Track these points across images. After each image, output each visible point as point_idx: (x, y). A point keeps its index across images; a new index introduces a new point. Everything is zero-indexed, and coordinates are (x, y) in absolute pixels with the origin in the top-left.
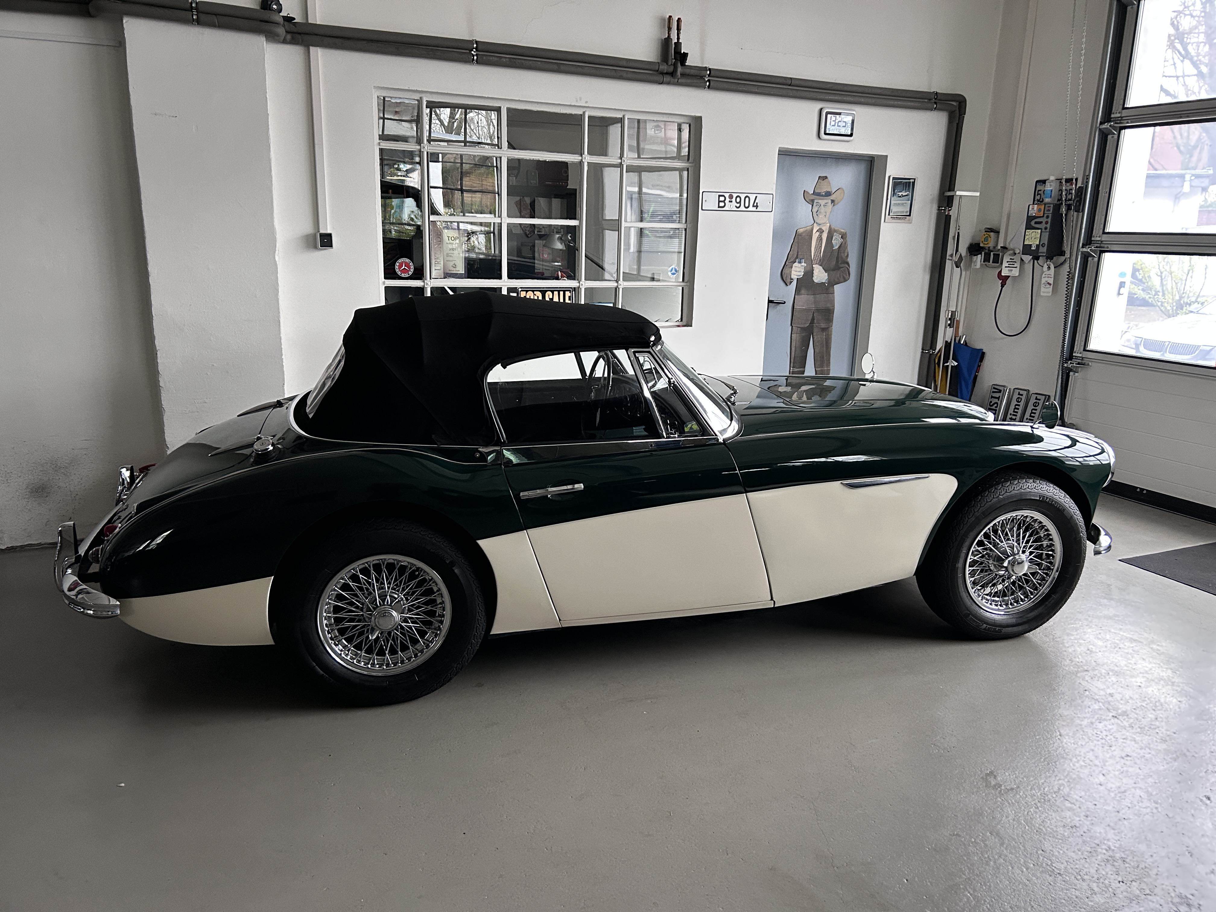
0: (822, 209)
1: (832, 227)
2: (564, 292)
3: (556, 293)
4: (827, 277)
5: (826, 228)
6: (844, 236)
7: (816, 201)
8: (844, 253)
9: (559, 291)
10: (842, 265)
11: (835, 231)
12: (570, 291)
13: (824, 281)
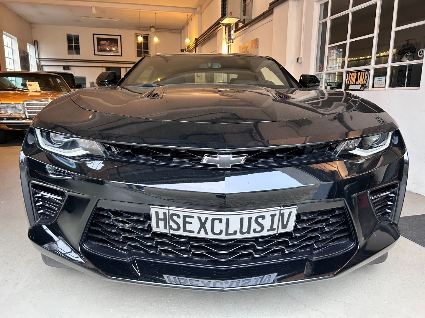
2: (365, 71)
3: (362, 72)
9: (363, 72)
12: (367, 71)
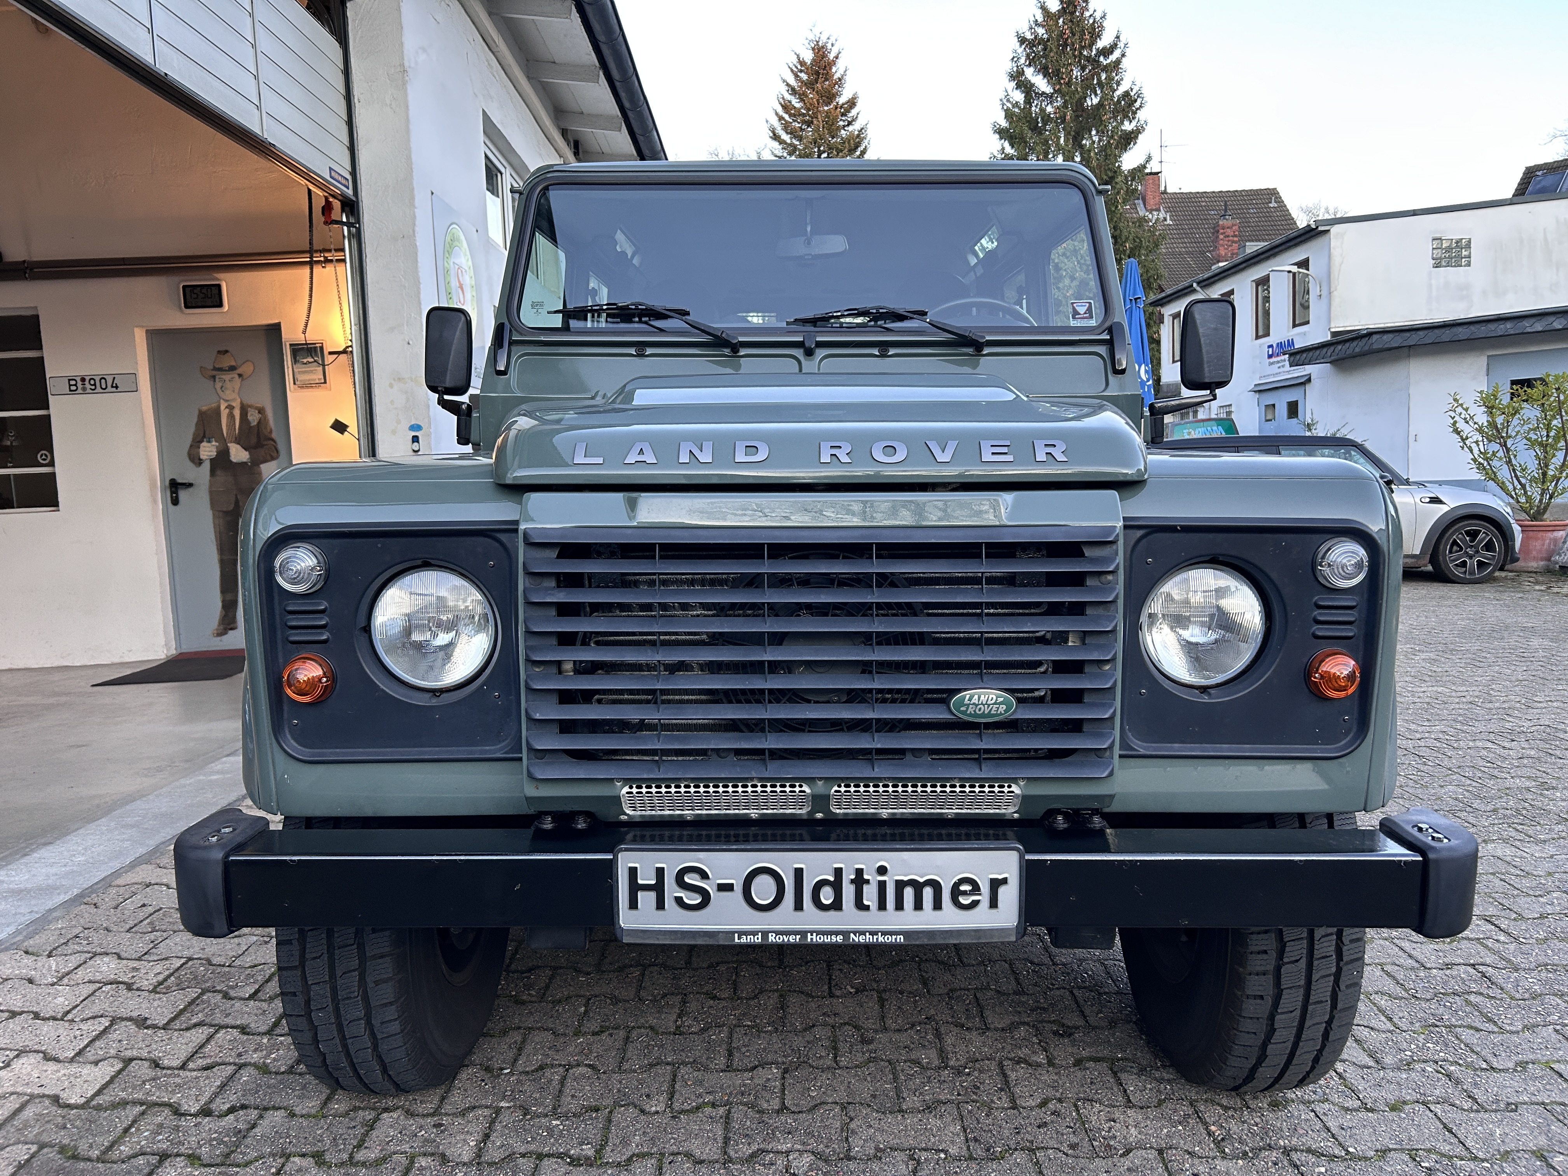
0: (228, 384)
1: (245, 403)
4: (248, 456)
5: (236, 404)
6: (261, 411)
7: (217, 377)
8: (266, 428)
10: (265, 443)
11: (250, 406)
13: (245, 460)
